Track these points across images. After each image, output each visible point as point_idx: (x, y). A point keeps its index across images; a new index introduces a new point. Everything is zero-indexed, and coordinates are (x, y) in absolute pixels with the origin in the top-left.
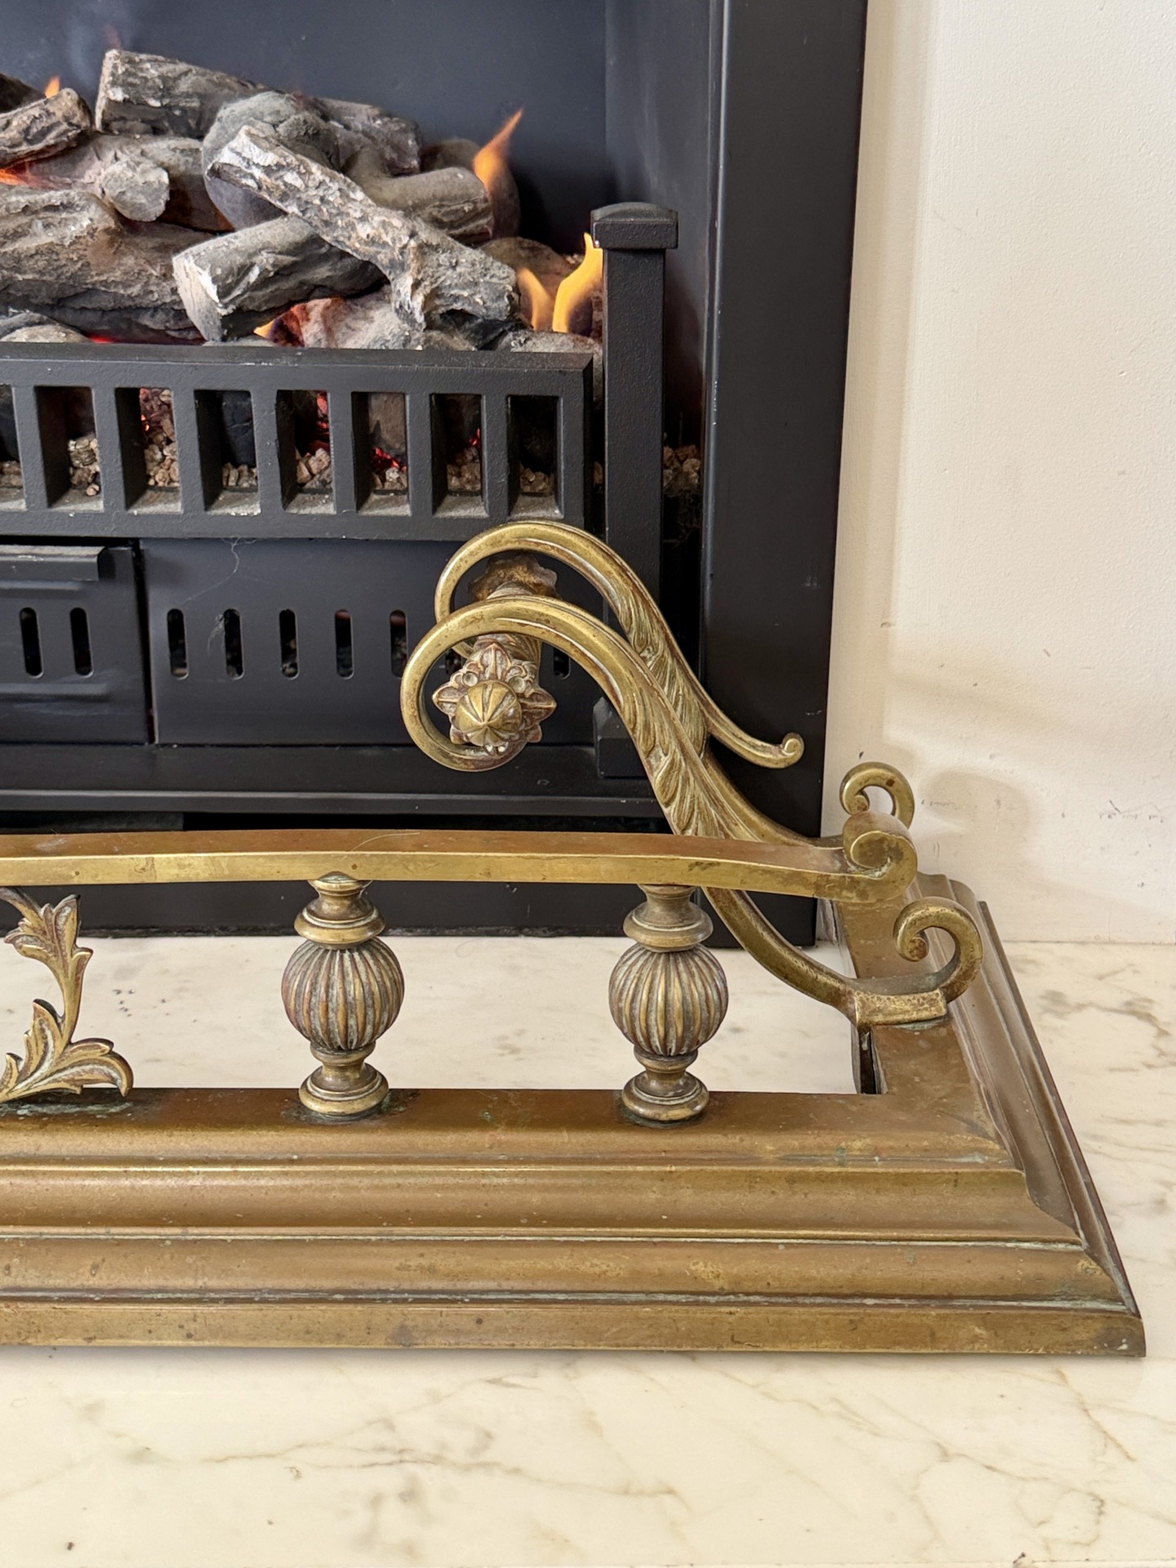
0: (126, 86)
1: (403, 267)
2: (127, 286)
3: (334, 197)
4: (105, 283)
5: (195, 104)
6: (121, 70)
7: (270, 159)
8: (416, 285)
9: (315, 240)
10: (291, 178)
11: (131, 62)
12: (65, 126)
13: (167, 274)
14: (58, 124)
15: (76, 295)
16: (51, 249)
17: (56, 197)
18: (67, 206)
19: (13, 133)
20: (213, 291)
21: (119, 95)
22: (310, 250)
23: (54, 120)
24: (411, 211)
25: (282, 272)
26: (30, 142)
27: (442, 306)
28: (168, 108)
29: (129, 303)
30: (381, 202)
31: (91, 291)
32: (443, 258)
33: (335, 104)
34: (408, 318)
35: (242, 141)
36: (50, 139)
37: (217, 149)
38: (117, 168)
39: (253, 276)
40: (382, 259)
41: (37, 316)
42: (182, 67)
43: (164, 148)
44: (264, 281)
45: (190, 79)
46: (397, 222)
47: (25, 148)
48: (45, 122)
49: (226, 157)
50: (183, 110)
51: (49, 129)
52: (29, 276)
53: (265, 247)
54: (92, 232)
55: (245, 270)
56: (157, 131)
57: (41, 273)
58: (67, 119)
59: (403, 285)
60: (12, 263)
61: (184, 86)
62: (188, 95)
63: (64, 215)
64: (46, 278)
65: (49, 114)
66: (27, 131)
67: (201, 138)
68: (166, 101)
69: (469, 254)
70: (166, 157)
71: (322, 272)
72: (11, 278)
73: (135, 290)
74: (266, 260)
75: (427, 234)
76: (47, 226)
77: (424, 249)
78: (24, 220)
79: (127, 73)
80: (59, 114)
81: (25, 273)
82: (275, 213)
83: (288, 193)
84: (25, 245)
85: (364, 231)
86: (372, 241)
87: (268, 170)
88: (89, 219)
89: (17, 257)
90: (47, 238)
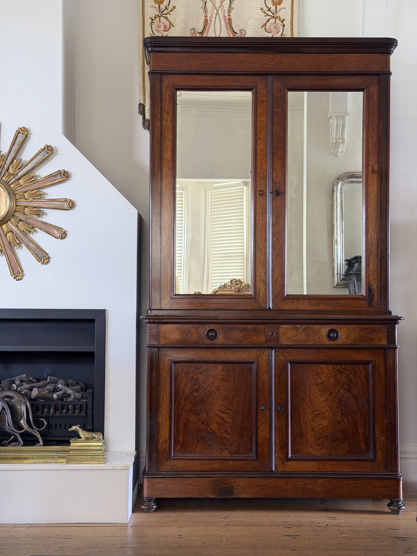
1: (72, 395)
2: (49, 396)
3: (67, 389)
5: (56, 381)
7: (62, 386)
8: (73, 396)
9: (65, 392)
10: (63, 388)
11: (51, 378)
13: (53, 395)
17: (44, 389)
18: (45, 390)
19: (41, 384)
20: (56, 397)
21: (49, 380)
22: (64, 393)
24: (73, 390)
25: (62, 395)
27: (75, 398)
28: (53, 381)
29: (49, 398)
30: (71, 389)
31: (46, 397)
32: (75, 394)
33: (68, 380)
34: (72, 399)
35: (60, 385)
36: (44, 385)
37: (57, 386)
38: (49, 387)
39: (60, 396)
40: (70, 394)
42: (55, 378)
43: (53, 385)
44: (61, 396)
45: (56, 379)
46: (72, 391)
47: (41, 385)
49: (58, 386)
53: (61, 393)
54: (47, 392)
55: (59, 395)
56: (52, 383)
57: (43, 396)
59: (72, 396)
61: (55, 379)
67: (56, 384)
69: (78, 393)
70: (53, 386)
71: (65, 395)
74: (61, 394)
75: (74, 392)
77: (74, 393)
82: (62, 390)
83: (63, 389)
84: (42, 393)
85: (69, 392)
86: (70, 392)
87: (62, 387)
88: (47, 391)
89: (41, 395)
90: (43, 393)
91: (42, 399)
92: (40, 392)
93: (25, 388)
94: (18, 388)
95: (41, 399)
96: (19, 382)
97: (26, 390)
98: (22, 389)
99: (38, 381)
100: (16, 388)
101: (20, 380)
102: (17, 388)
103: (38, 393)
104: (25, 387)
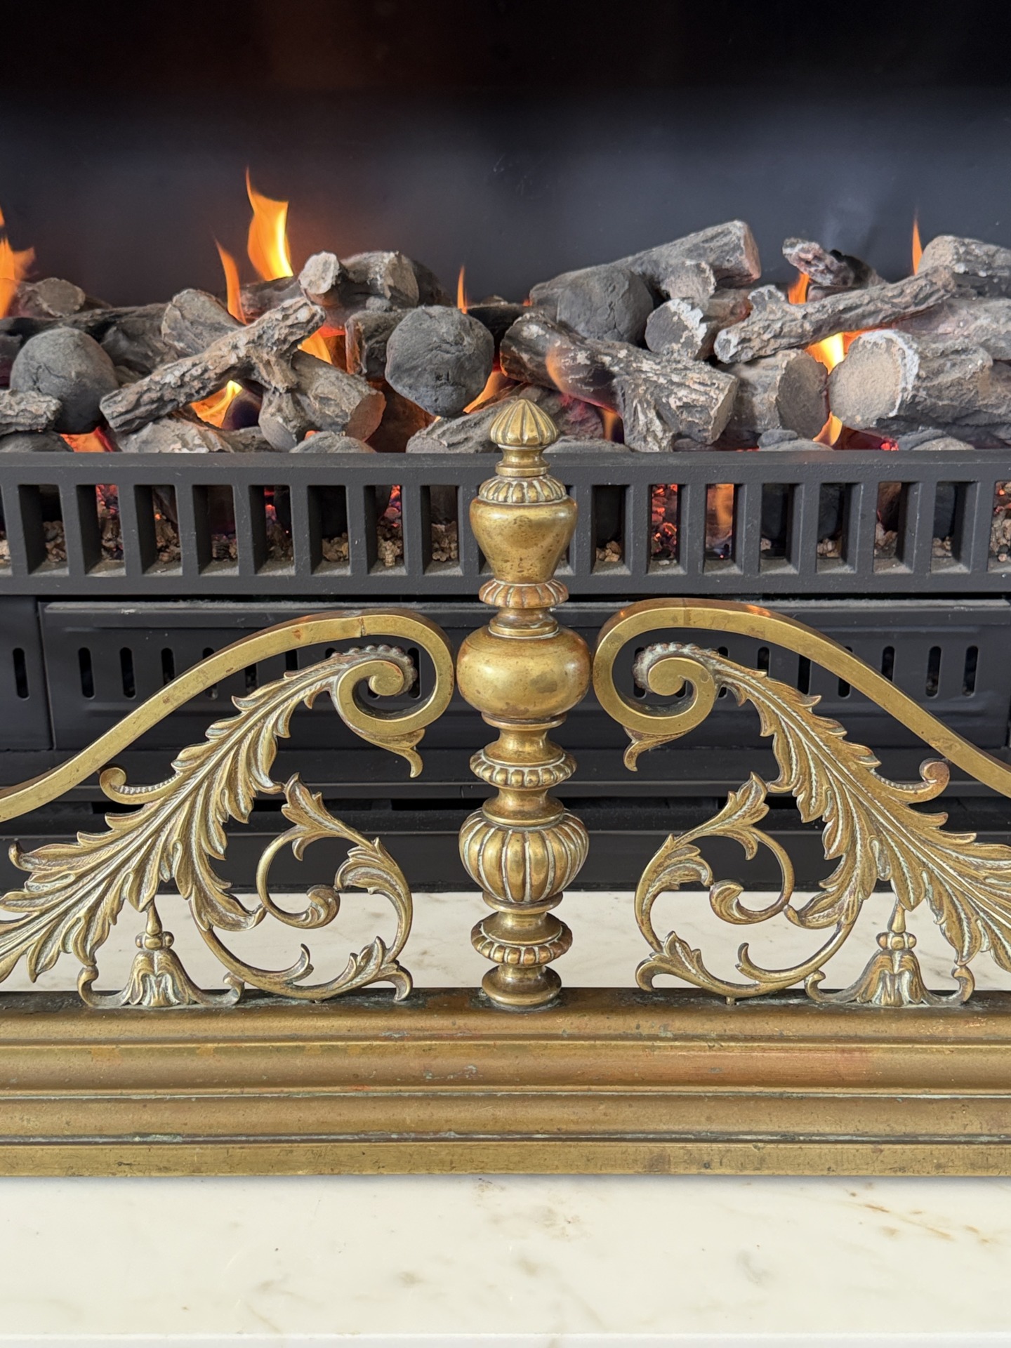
0: (967, 262)
2: (998, 406)
4: (986, 406)
6: (962, 250)
11: (964, 244)
12: (942, 292)
14: (938, 290)
15: (967, 416)
16: (959, 382)
17: (949, 343)
18: (965, 351)
19: (907, 299)
21: (961, 269)
23: (935, 288)
26: (916, 305)
28: (990, 277)
29: (998, 420)
31: (978, 412)
36: (931, 302)
41: (939, 432)
42: (994, 248)
45: (1000, 256)
47: (912, 309)
48: (928, 290)
50: (1000, 278)
51: (931, 295)
52: (946, 402)
54: (983, 367)
57: (952, 399)
58: (945, 287)
60: (937, 393)
61: (998, 261)
62: (1002, 268)
63: (963, 357)
64: (955, 403)
65: (932, 284)
66: (916, 296)
68: (990, 273)
72: (935, 404)
73: (1002, 410)
76: (954, 365)
78: (942, 361)
79: (967, 253)
80: (940, 284)
81: (942, 400)
84: (944, 379)
88: (980, 360)
89: (940, 389)
90: (956, 374)
91: (938, 425)
92: (935, 365)
93: (776, 336)
94: (722, 335)
95: (931, 431)
96: (705, 282)
97: (790, 347)
98: (756, 344)
99: (852, 275)
100: (701, 331)
101: (707, 263)
102: (711, 336)
103: (918, 377)
104: (777, 326)
